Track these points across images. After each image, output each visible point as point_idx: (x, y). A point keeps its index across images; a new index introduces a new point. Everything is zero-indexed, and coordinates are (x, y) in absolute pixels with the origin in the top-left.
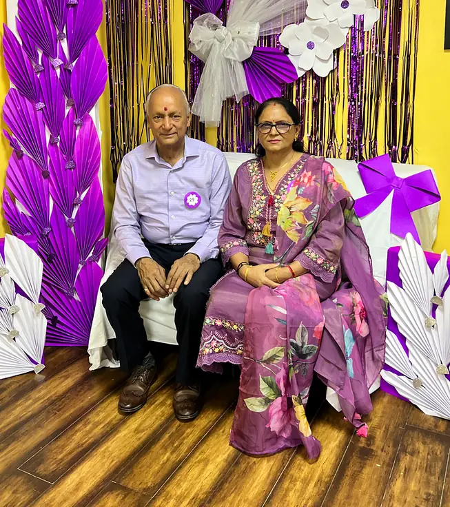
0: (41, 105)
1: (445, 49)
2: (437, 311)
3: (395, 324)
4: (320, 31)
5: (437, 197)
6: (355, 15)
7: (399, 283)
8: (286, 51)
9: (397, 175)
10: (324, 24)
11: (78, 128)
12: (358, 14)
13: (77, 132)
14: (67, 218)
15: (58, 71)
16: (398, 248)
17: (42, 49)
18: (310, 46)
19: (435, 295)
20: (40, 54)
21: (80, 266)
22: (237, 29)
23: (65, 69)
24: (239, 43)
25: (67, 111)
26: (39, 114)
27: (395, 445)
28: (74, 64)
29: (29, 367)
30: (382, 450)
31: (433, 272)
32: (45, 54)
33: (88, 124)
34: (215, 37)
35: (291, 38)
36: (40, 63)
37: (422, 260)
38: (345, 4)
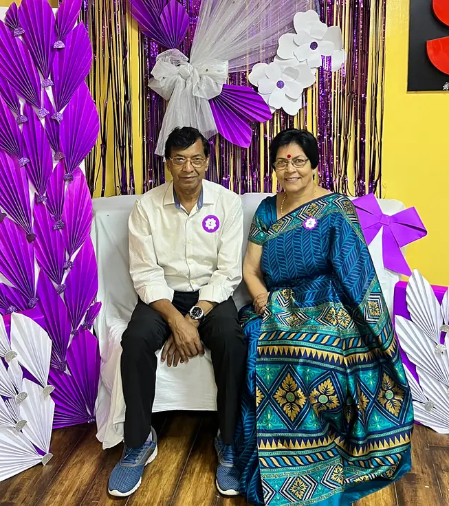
0: (24, 161)
1: (408, 90)
2: (446, 338)
3: (404, 353)
4: (290, 71)
5: (423, 232)
6: (322, 56)
7: (407, 316)
8: (256, 88)
9: (384, 212)
10: (295, 64)
11: (67, 183)
12: (326, 55)
13: (66, 187)
14: (55, 285)
15: (43, 121)
16: (405, 284)
17: (24, 97)
18: (280, 85)
19: (444, 323)
20: (22, 102)
21: (72, 336)
22: (205, 67)
23: (51, 119)
24: (209, 84)
25: (54, 165)
26: (22, 170)
27: (431, 466)
28: (61, 112)
29: (38, 459)
30: (423, 473)
31: (440, 302)
32: (28, 104)
33: (78, 178)
34: (179, 74)
35: (261, 77)
36: (22, 113)
37: (430, 293)
38: (314, 46)
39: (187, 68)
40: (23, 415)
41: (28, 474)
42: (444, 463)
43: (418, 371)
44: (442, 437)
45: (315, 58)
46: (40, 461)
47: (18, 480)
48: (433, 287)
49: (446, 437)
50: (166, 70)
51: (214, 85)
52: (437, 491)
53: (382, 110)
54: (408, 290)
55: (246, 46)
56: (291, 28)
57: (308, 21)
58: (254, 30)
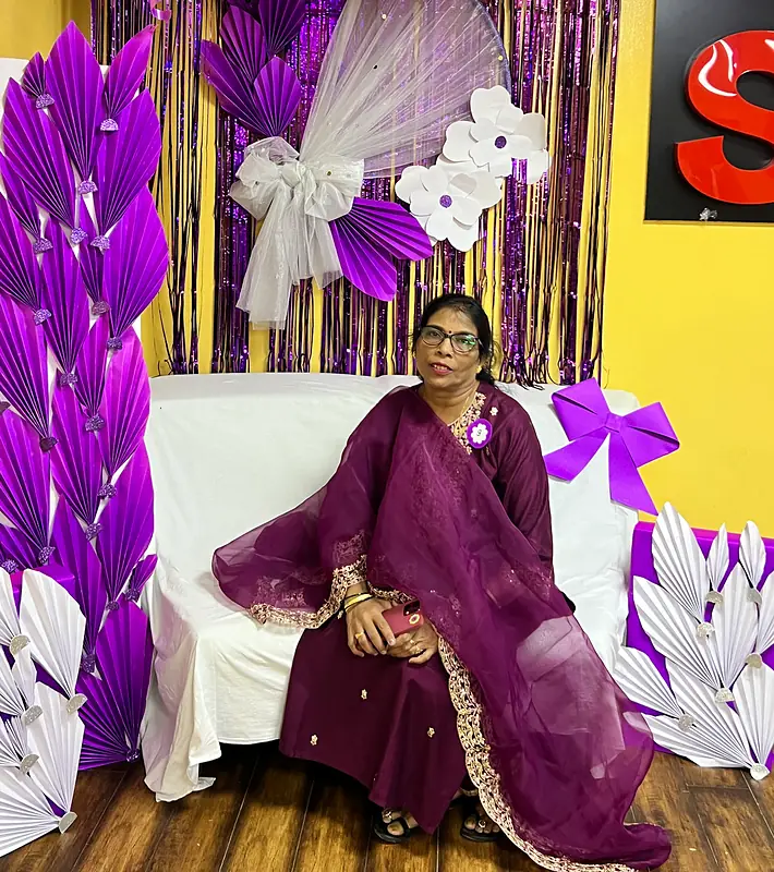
0: (42, 315)
1: (646, 219)
2: (715, 613)
3: (647, 638)
4: (464, 181)
5: (672, 444)
6: (513, 160)
7: (653, 577)
8: (407, 206)
9: (613, 410)
10: (470, 169)
11: (110, 353)
12: (518, 158)
13: (108, 359)
14: (83, 525)
15: (76, 250)
16: (651, 526)
17: (47, 208)
18: (446, 202)
19: (711, 589)
20: (43, 217)
21: (106, 613)
22: (325, 168)
23: (91, 248)
24: (331, 197)
25: (92, 323)
26: (38, 330)
27: (694, 818)
28: (107, 235)
29: (50, 822)
30: (683, 828)
31: (706, 556)
32: (54, 220)
33: (128, 345)
34: (282, 177)
35: (416, 189)
36: (42, 236)
37: (691, 542)
38: (501, 142)
39: (296, 169)
40: (32, 745)
41: (37, 847)
42: (715, 811)
43: (668, 667)
44: (706, 772)
45: (502, 163)
46: (56, 826)
47: (20, 859)
48: (696, 532)
49: (713, 771)
50: (261, 169)
51: (340, 199)
52: (709, 855)
53: (605, 249)
54: (655, 535)
55: (392, 137)
56: (466, 111)
57: (492, 103)
58: (404, 113)
